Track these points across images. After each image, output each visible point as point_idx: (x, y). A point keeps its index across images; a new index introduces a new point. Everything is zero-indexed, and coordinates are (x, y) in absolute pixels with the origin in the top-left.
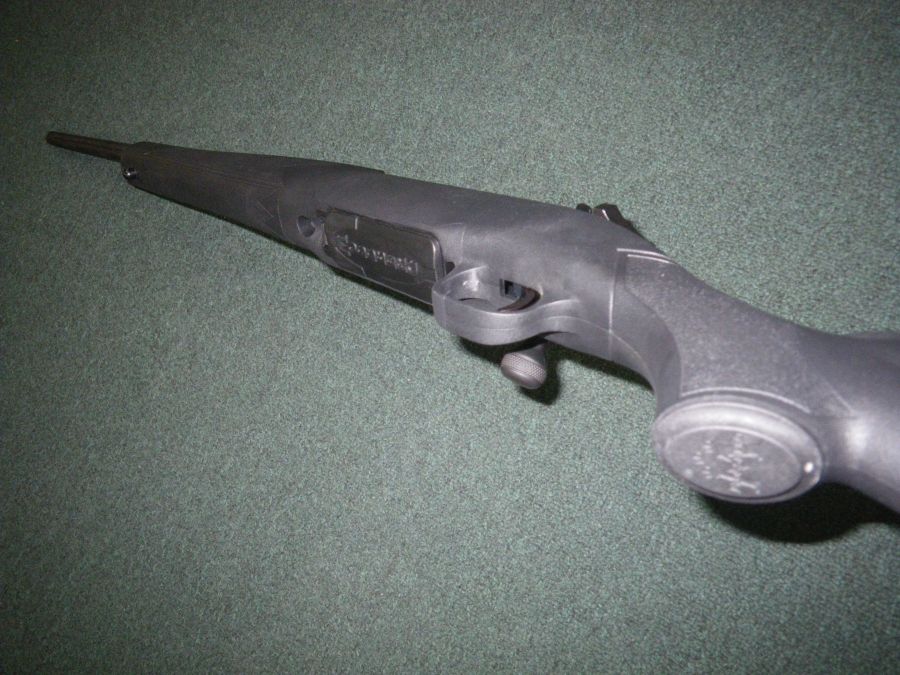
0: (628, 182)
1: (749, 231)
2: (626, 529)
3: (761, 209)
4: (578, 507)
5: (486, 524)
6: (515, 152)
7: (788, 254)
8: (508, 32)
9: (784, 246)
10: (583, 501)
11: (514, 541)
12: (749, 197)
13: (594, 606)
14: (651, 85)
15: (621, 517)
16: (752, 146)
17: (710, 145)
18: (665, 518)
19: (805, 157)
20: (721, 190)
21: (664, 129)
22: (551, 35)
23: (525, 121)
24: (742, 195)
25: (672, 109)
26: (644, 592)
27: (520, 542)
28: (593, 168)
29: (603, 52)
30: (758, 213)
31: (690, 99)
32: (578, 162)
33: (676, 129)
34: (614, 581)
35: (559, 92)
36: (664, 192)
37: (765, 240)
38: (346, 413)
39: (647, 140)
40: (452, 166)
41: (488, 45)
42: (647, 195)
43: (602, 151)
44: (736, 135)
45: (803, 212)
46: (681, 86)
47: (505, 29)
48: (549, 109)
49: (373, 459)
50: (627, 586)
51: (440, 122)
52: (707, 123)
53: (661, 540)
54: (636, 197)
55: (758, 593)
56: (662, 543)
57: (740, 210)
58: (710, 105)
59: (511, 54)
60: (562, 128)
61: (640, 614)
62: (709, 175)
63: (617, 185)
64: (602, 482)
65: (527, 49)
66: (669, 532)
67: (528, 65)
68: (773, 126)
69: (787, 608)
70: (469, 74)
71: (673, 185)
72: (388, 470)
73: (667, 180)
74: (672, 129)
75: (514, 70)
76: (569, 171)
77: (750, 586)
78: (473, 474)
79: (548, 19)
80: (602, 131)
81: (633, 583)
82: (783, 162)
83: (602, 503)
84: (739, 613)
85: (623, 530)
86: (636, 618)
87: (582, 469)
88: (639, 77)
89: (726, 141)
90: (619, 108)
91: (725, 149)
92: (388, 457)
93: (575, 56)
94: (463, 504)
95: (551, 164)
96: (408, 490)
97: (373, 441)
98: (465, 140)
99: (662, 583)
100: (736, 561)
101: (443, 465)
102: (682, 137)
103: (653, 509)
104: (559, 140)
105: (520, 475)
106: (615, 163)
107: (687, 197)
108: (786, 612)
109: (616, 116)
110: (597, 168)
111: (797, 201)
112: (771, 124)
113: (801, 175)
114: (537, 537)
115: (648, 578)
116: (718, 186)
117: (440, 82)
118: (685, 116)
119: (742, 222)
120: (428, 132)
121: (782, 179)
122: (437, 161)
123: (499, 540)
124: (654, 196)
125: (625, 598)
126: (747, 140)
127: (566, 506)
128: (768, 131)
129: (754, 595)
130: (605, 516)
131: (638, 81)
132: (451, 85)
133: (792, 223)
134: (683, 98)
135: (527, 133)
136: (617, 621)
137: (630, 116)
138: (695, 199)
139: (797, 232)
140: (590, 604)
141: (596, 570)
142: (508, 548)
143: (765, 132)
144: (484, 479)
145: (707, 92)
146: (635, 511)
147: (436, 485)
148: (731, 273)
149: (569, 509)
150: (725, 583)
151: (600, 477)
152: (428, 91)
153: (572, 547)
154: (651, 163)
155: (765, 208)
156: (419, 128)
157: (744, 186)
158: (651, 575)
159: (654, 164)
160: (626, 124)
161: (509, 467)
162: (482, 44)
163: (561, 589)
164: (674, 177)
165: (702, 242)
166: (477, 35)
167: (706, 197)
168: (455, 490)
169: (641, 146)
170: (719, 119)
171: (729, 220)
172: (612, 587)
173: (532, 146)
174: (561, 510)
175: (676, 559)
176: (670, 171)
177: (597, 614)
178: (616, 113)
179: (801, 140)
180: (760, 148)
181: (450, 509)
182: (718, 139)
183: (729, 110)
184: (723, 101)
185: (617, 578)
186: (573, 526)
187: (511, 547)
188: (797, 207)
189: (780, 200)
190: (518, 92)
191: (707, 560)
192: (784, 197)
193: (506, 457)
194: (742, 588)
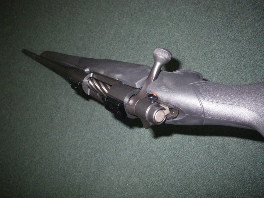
0: (203, 52)
1: (244, 67)
2: (206, 164)
3: (248, 59)
4: (190, 157)
5: (160, 162)
6: (167, 43)
7: (258, 73)
8: (163, 6)
9: (256, 71)
10: (192, 155)
11: (169, 168)
12: (244, 55)
13: (196, 189)
14: (210, 20)
15: (204, 160)
16: (244, 39)
17: (230, 39)
18: (219, 160)
19: (262, 42)
20: (234, 54)
21: (215, 35)
22: (177, 6)
23: (170, 34)
24: (242, 55)
25: (217, 28)
26: (212, 185)
27: (171, 168)
28: (192, 48)
29: (194, 11)
30: (247, 60)
31: (223, 24)
32: (187, 46)
33: (219, 34)
34: (202, 181)
35: (180, 24)
36: (216, 55)
37: (250, 69)
38: (115, 127)
39: (209, 38)
40: (147, 49)
41: (157, 10)
42: (210, 56)
43: (195, 42)
44: (239, 35)
45: (262, 59)
46: (220, 20)
47: (162, 5)
48: (177, 30)
49: (124, 142)
50: (207, 183)
51: (142, 35)
52: (229, 32)
53: (218, 168)
54: (206, 57)
55: (251, 186)
56: (218, 169)
57: (241, 59)
58: (230, 26)
59: (164, 13)
60: (182, 36)
61: (212, 191)
62: (230, 49)
63: (200, 53)
64: (198, 149)
65: (169, 11)
66: (220, 165)
67: (170, 16)
68: (251, 32)
69: (262, 191)
70: (151, 20)
71: (218, 52)
72: (129, 145)
73: (217, 51)
74: (217, 34)
75: (166, 18)
76: (184, 49)
77: (249, 183)
78: (156, 147)
79: (176, 2)
80: (194, 36)
81: (209, 182)
82: (255, 43)
83: (198, 156)
84: (245, 192)
85: (205, 164)
86: (210, 193)
87: (191, 144)
88: (206, 18)
89: (236, 38)
90: (200, 28)
91: (235, 40)
92: (128, 141)
93: (185, 12)
94: (153, 156)
95: (178, 47)
96: (135, 151)
97: (124, 136)
98: (151, 40)
99: (218, 182)
100: (243, 175)
101: (146, 144)
102: (221, 37)
103: (214, 158)
104: (181, 39)
105: (171, 147)
106: (199, 46)
107: (223, 56)
108: (261, 192)
109: (199, 31)
110: (193, 47)
111: (260, 56)
112: (250, 31)
113: (261, 48)
114: (177, 167)
115: (214, 180)
116: (233, 52)
117: (142, 23)
118: (222, 30)
119: (242, 63)
120: (139, 38)
121: (255, 49)
122: (142, 47)
123: (165, 168)
124: (212, 56)
125: (206, 187)
126: (242, 37)
127: (186, 156)
128: (249, 33)
129: (250, 186)
130: (199, 160)
131: (206, 20)
132: (146, 23)
133: (259, 63)
134: (221, 24)
135: (170, 37)
136: (204, 194)
137: (203, 31)
138: (226, 57)
139: (260, 66)
140: (194, 189)
141: (196, 177)
142: (168, 170)
143: (248, 34)
144: (159, 148)
145: (229, 22)
146: (209, 158)
147: (144, 150)
148: (238, 80)
149: (187, 158)
150: (240, 182)
151: (197, 147)
152: (139, 25)
153: (188, 170)
154: (211, 46)
155: (249, 59)
156: (136, 37)
157: (242, 52)
158: (215, 179)
159: (212, 46)
160: (202, 34)
161: (167, 144)
162: (155, 10)
163: (185, 183)
164: (219, 50)
165: (228, 70)
166: (154, 8)
167: (229, 56)
168: (150, 151)
169: (207, 40)
170: (233, 31)
171: (237, 63)
172: (202, 183)
173: (172, 42)
174: (185, 158)
175: (223, 174)
176: (217, 48)
177: (197, 192)
178: (199, 30)
179: (261, 36)
180: (247, 39)
181: (149, 158)
182: (233, 37)
183: (236, 27)
184: (234, 25)
185: (203, 180)
186: (188, 163)
187: (169, 170)
188: (260, 58)
189: (255, 56)
190: (167, 25)
191: (233, 175)
192: (256, 55)
193: (166, 141)
194: (246, 184)
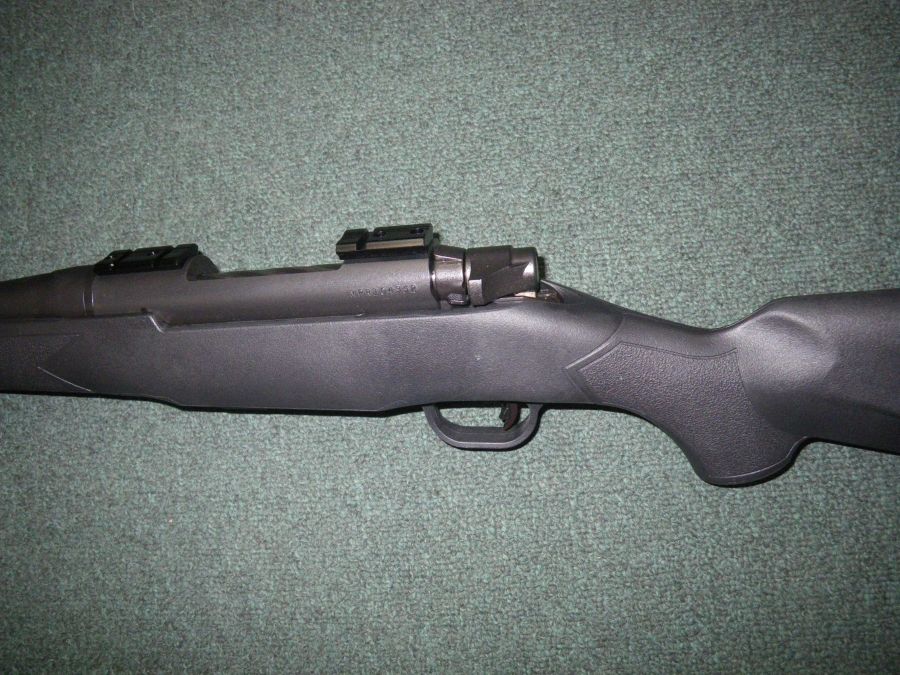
0: (318, 150)
1: (486, 140)
2: (537, 542)
3: (486, 111)
4: (467, 552)
5: (369, 639)
6: (161, 177)
7: (540, 145)
8: (79, 42)
9: (530, 139)
10: (470, 540)
11: (415, 637)
12: (465, 104)
13: (554, 651)
14: (289, 31)
16: (439, 49)
17: (392, 68)
18: (572, 503)
19: (501, 37)
20: (430, 111)
21: (329, 73)
22: (138, 25)
23: (156, 137)
24: (456, 105)
25: (328, 48)
26: (599, 599)
27: (424, 634)
28: (267, 152)
29: (212, 19)
30: (483, 116)
31: (341, 28)
32: (246, 154)
33: (344, 67)
34: (558, 609)
35: (181, 86)
36: (367, 142)
37: (507, 142)
38: (109, 611)
39: (315, 93)
40: (89, 232)
41: (61, 68)
42: (349, 154)
43: (269, 129)
44: (415, 45)
45: (530, 93)
46: (324, 19)
47: (75, 40)
48: (178, 110)
49: (180, 646)
50: (576, 605)
51: (44, 186)
52: (375, 46)
53: (583, 530)
54: (337, 162)
55: (716, 521)
56: (586, 533)
57: (463, 122)
58: (368, 26)
59: (97, 67)
60: (206, 124)
61: (609, 624)
62: (408, 101)
63: (307, 159)
64: (479, 506)
65: (115, 53)
66: (586, 515)
67: (127, 69)
68: (450, 20)
69: (752, 518)
70: (54, 112)
71: (373, 129)
72: (207, 649)
73: (363, 127)
74: (339, 69)
75: (111, 83)
76: (241, 170)
77: (704, 518)
78: (319, 589)
79: (124, 9)
80: (257, 107)
81: (580, 597)
82: (481, 52)
83: (492, 530)
84: (710, 555)
85: (534, 545)
86: (606, 633)
87: (447, 504)
88: (270, 29)
89: (407, 56)
90: (263, 73)
91: (412, 65)
92: (198, 632)
93: (180, 36)
94: (328, 632)
95: (213, 172)
96: (247, 657)
97: (166, 624)
98: (89, 192)
99: (611, 576)
100: (674, 501)
101: (275, 600)
102: (355, 73)
103: (553, 501)
104: (210, 140)
105: (377, 555)
106: (291, 135)
107: (397, 135)
108: (754, 522)
109: (265, 83)
110: (273, 148)
111: (519, 86)
112: (446, 18)
113: (508, 58)
114: (442, 615)
115: (594, 581)
116: (425, 108)
117: (20, 137)
118: (347, 49)
119: (471, 134)
120: (34, 204)
121: (490, 69)
122: (64, 235)
123: (398, 647)
124: (358, 152)
125: (582, 620)
126: (429, 45)
127: (453, 558)
128: (447, 27)
129: (713, 526)
130: (504, 542)
131: (272, 34)
132: (37, 135)
133: (526, 111)
134: (333, 30)
135: (164, 149)
136: (589, 649)
137: (281, 76)
138: (406, 134)
139: (535, 119)
140: (547, 652)
141: (531, 610)
142: (415, 650)
143: (445, 28)
144: (337, 587)
145: (358, 14)
146: (535, 515)
147: (279, 629)
148: (491, 194)
149: (459, 560)
150: (677, 533)
151: (472, 501)
152: (8, 154)
153: (489, 600)
154: (334, 117)
155: (489, 108)
156: (19, 204)
157: (453, 95)
158: (595, 576)
159: (337, 115)
160: (282, 87)
161: (358, 554)
162: (53, 70)
163: (505, 657)
164: (370, 120)
165: (440, 175)
166: (41, 62)
167: (417, 126)
168: (308, 621)
169: (312, 103)
170: (387, 37)
171: (456, 139)
172: (560, 616)
173: (179, 162)
174: (451, 567)
175: (611, 541)
176: (361, 116)
177: (561, 658)
178: (263, 79)
179: (487, 22)
180: (448, 48)
181: (316, 648)
182: (397, 57)
183: (393, 22)
184: (380, 15)
185: (559, 604)
186: (475, 577)
187: (417, 646)
188: (522, 92)
189: (501, 92)
190: (129, 107)
191: (645, 521)
192: (502, 87)
193: (348, 544)
194: (697, 526)
